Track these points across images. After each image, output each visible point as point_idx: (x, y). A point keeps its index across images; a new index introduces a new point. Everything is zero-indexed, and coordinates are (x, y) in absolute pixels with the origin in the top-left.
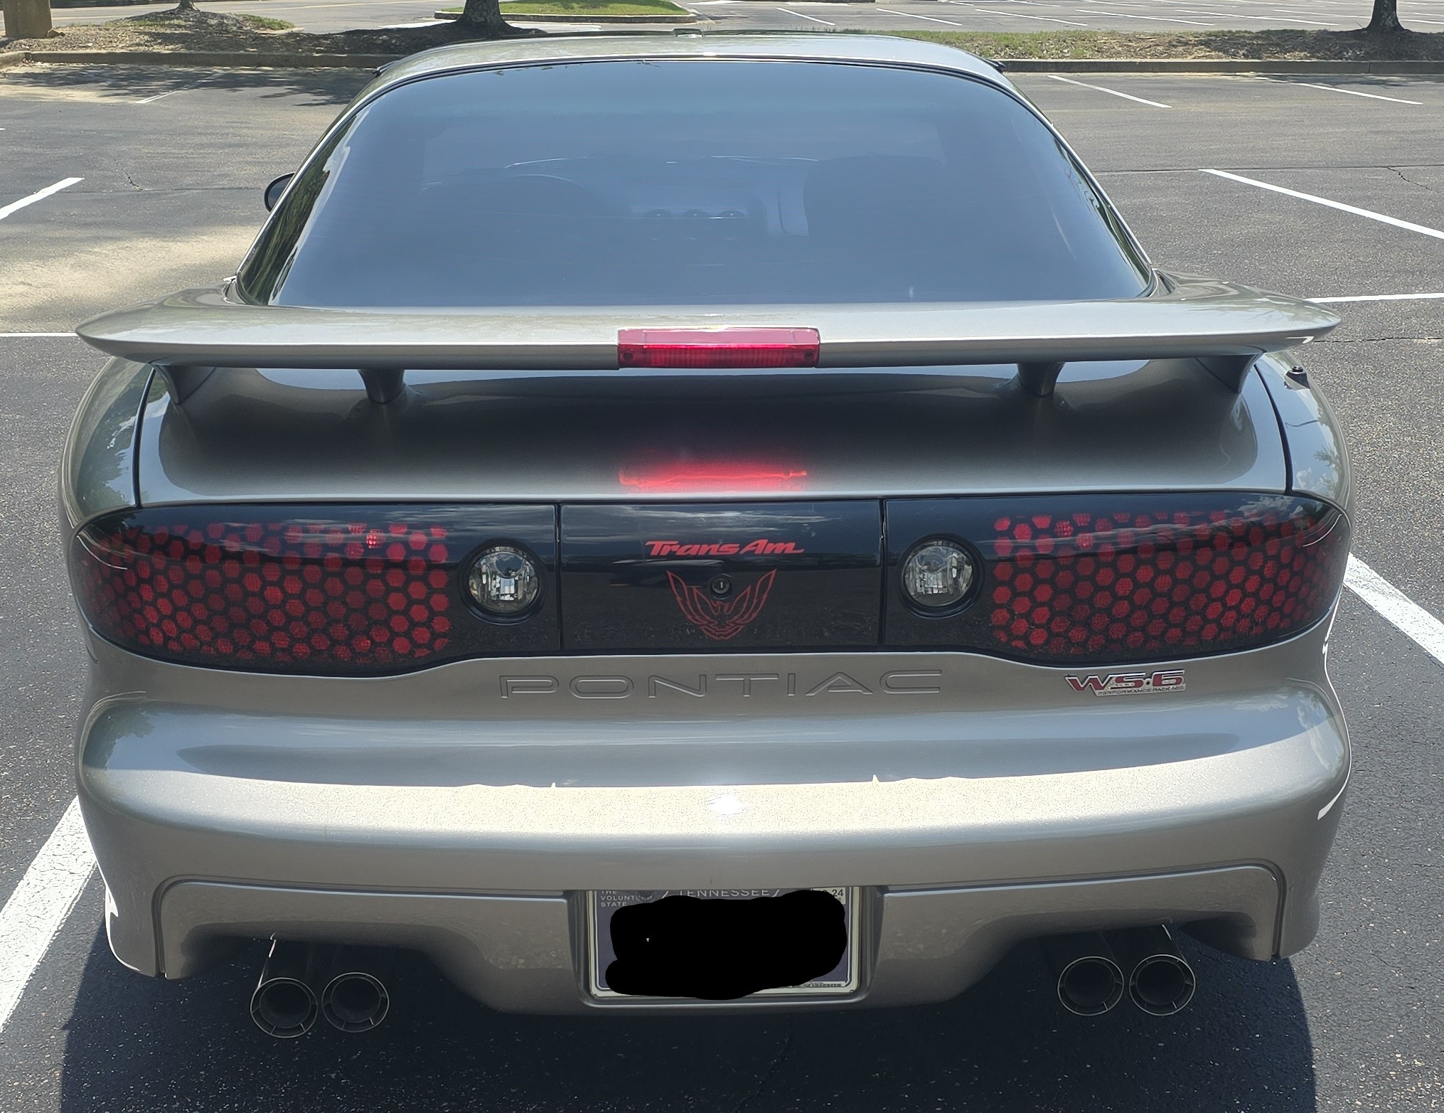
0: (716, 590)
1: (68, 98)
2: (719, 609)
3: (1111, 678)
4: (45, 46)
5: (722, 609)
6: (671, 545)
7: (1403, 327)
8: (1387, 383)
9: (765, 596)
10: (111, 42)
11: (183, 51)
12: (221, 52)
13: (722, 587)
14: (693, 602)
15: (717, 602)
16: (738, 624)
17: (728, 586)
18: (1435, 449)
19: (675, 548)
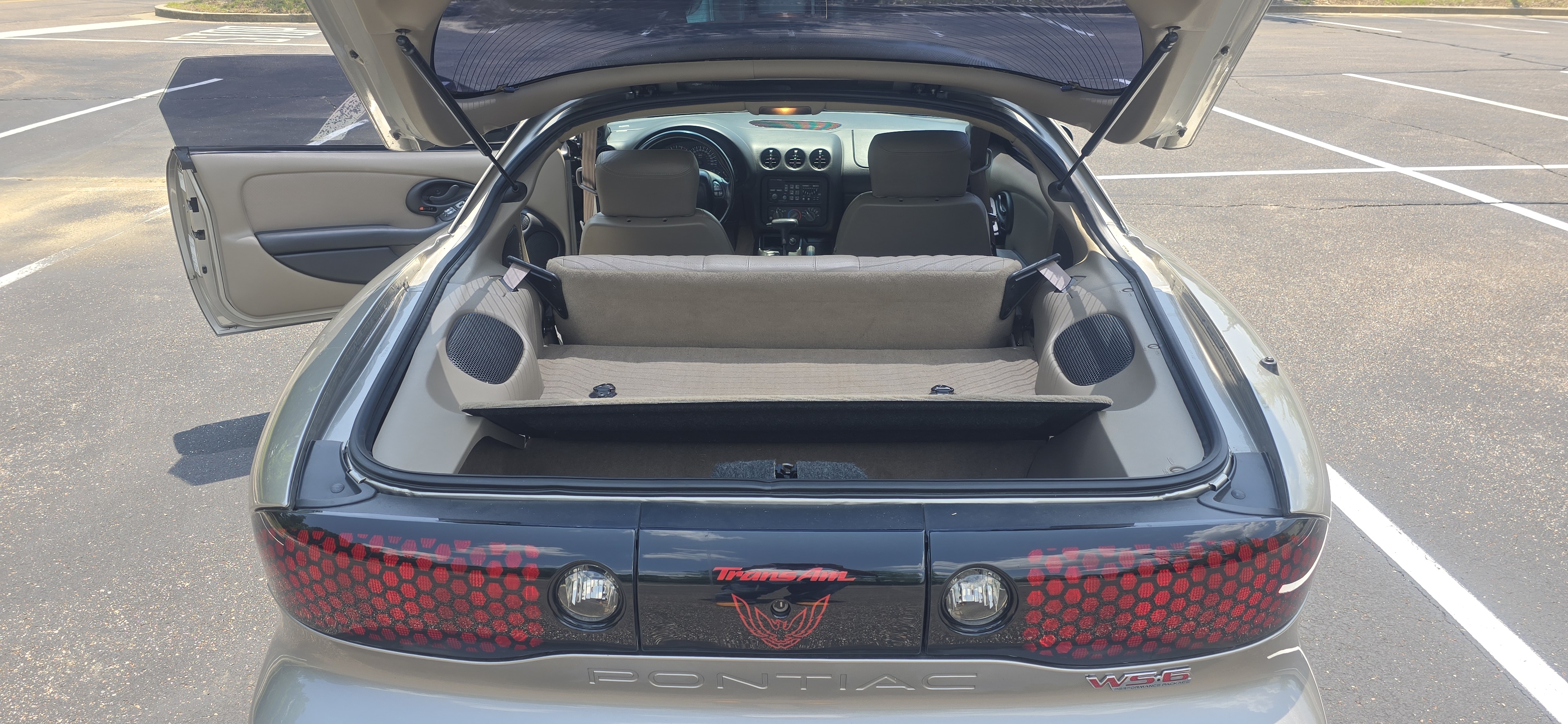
0: (776, 609)
2: (778, 625)
3: (1127, 677)
5: (781, 626)
6: (736, 571)
7: (1253, 196)
8: (1248, 240)
9: (820, 617)
13: (781, 606)
14: (756, 622)
15: (777, 620)
16: (795, 638)
17: (786, 607)
18: (1286, 295)
19: (738, 574)
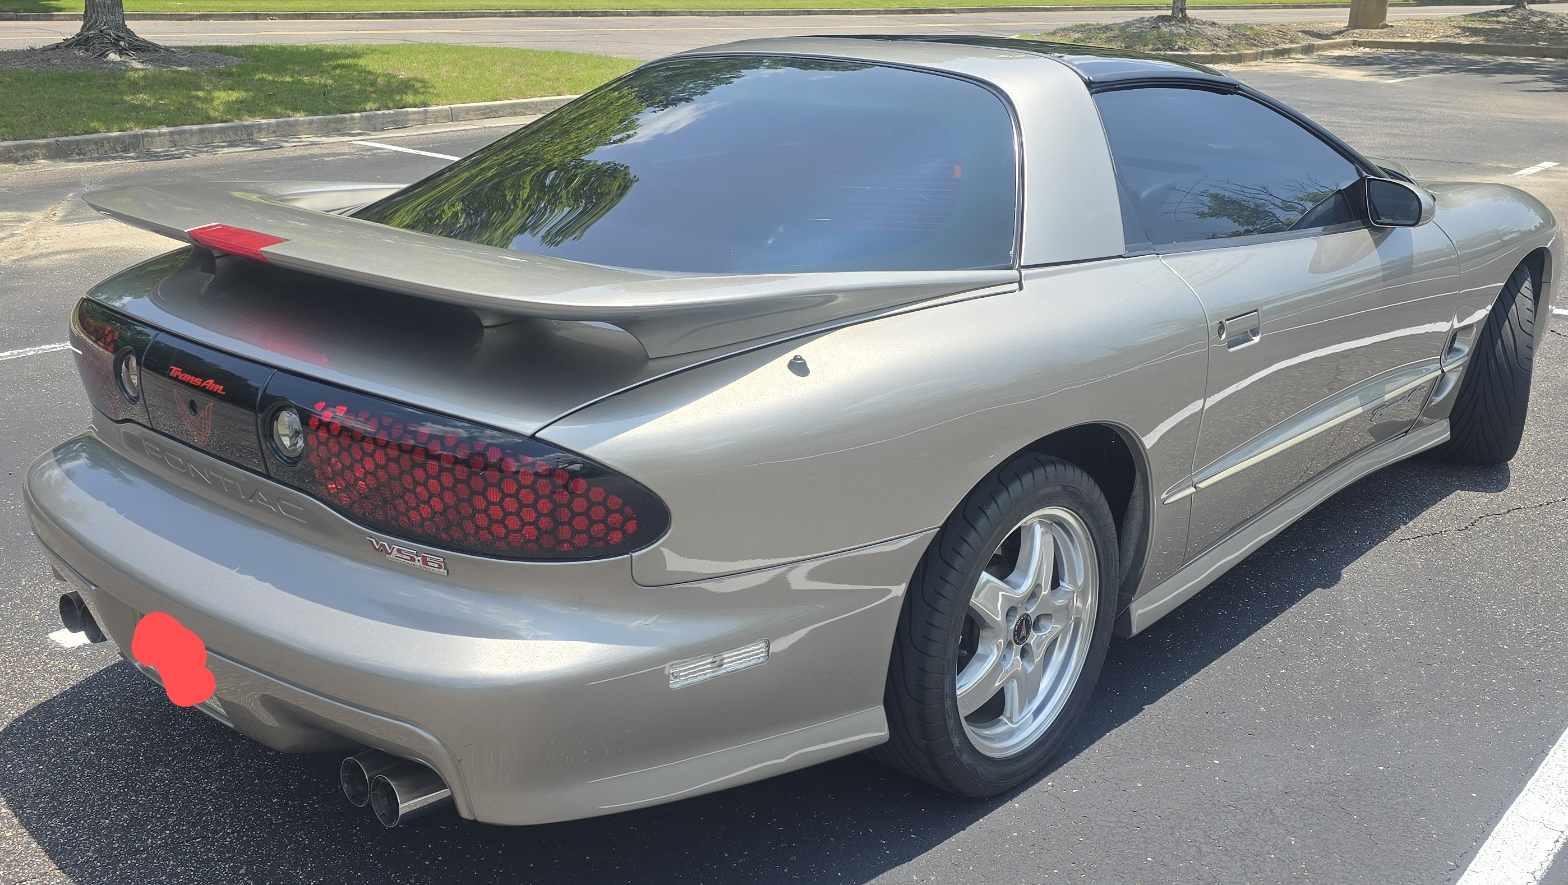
1: (1339, 76)
3: (394, 548)
4: (1374, 35)
5: (196, 424)
6: (178, 371)
9: (210, 422)
10: (1427, 33)
11: (1482, 42)
12: (1514, 44)
15: (193, 417)
16: (204, 437)
19: (179, 374)
